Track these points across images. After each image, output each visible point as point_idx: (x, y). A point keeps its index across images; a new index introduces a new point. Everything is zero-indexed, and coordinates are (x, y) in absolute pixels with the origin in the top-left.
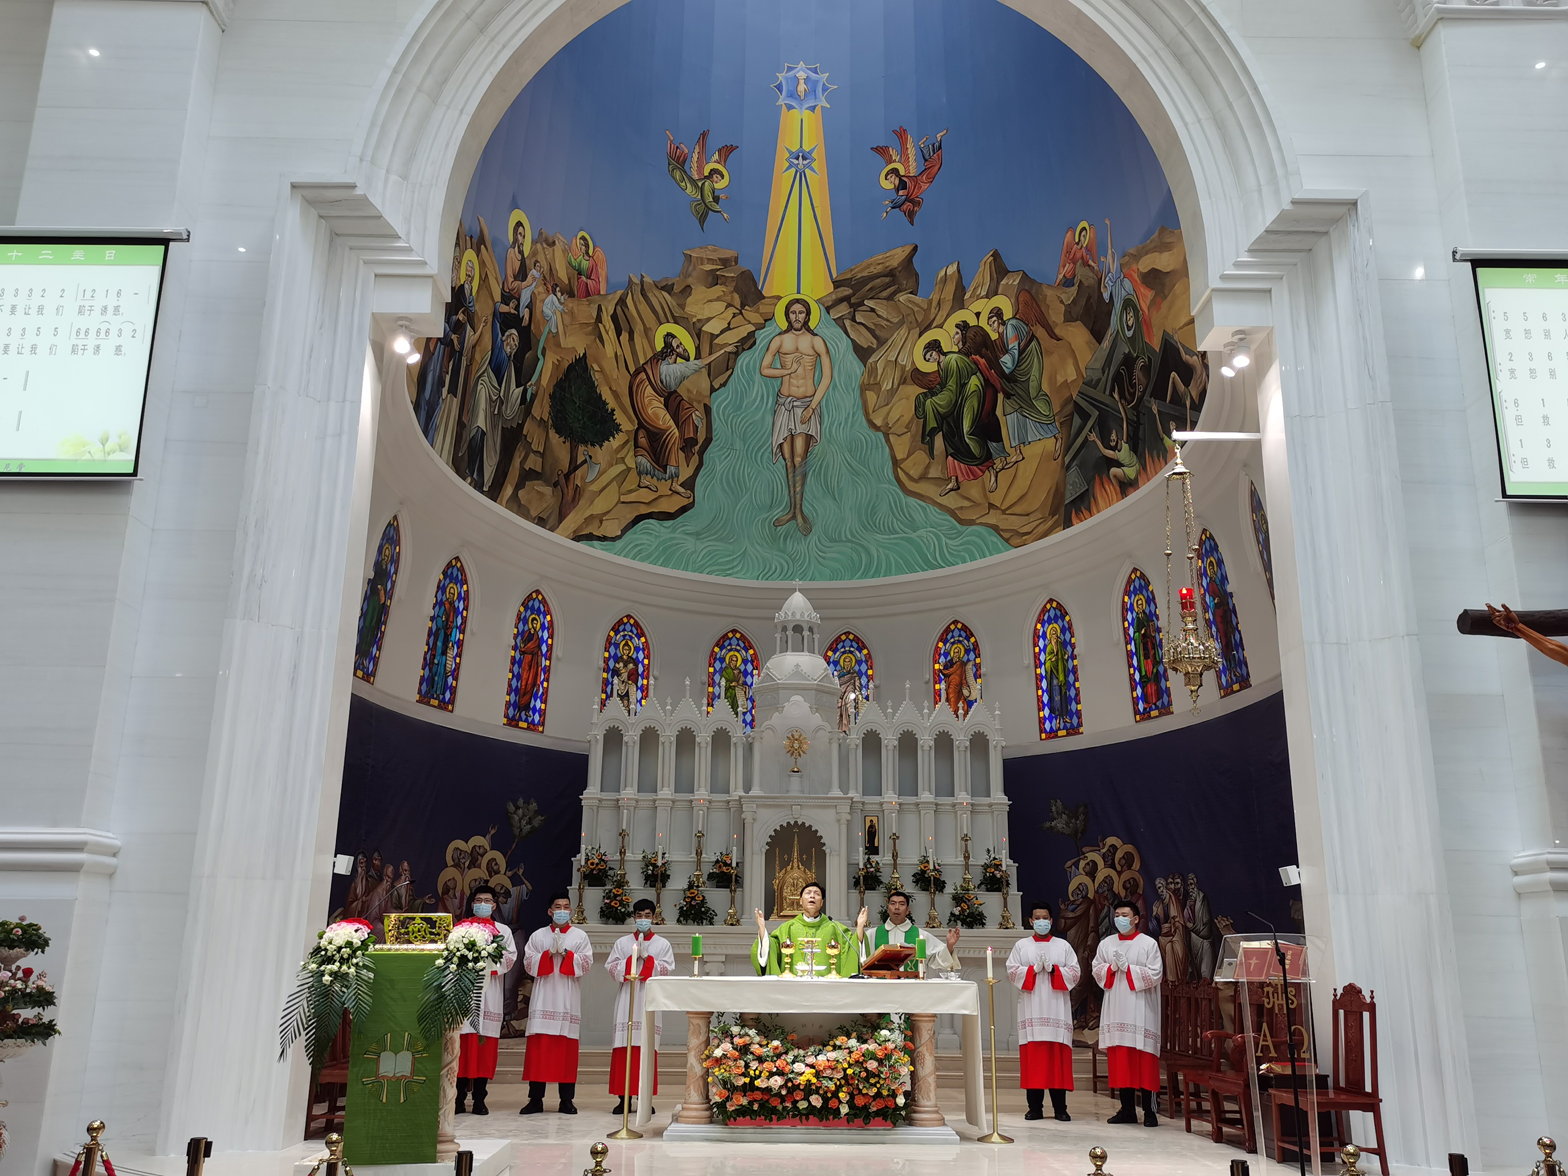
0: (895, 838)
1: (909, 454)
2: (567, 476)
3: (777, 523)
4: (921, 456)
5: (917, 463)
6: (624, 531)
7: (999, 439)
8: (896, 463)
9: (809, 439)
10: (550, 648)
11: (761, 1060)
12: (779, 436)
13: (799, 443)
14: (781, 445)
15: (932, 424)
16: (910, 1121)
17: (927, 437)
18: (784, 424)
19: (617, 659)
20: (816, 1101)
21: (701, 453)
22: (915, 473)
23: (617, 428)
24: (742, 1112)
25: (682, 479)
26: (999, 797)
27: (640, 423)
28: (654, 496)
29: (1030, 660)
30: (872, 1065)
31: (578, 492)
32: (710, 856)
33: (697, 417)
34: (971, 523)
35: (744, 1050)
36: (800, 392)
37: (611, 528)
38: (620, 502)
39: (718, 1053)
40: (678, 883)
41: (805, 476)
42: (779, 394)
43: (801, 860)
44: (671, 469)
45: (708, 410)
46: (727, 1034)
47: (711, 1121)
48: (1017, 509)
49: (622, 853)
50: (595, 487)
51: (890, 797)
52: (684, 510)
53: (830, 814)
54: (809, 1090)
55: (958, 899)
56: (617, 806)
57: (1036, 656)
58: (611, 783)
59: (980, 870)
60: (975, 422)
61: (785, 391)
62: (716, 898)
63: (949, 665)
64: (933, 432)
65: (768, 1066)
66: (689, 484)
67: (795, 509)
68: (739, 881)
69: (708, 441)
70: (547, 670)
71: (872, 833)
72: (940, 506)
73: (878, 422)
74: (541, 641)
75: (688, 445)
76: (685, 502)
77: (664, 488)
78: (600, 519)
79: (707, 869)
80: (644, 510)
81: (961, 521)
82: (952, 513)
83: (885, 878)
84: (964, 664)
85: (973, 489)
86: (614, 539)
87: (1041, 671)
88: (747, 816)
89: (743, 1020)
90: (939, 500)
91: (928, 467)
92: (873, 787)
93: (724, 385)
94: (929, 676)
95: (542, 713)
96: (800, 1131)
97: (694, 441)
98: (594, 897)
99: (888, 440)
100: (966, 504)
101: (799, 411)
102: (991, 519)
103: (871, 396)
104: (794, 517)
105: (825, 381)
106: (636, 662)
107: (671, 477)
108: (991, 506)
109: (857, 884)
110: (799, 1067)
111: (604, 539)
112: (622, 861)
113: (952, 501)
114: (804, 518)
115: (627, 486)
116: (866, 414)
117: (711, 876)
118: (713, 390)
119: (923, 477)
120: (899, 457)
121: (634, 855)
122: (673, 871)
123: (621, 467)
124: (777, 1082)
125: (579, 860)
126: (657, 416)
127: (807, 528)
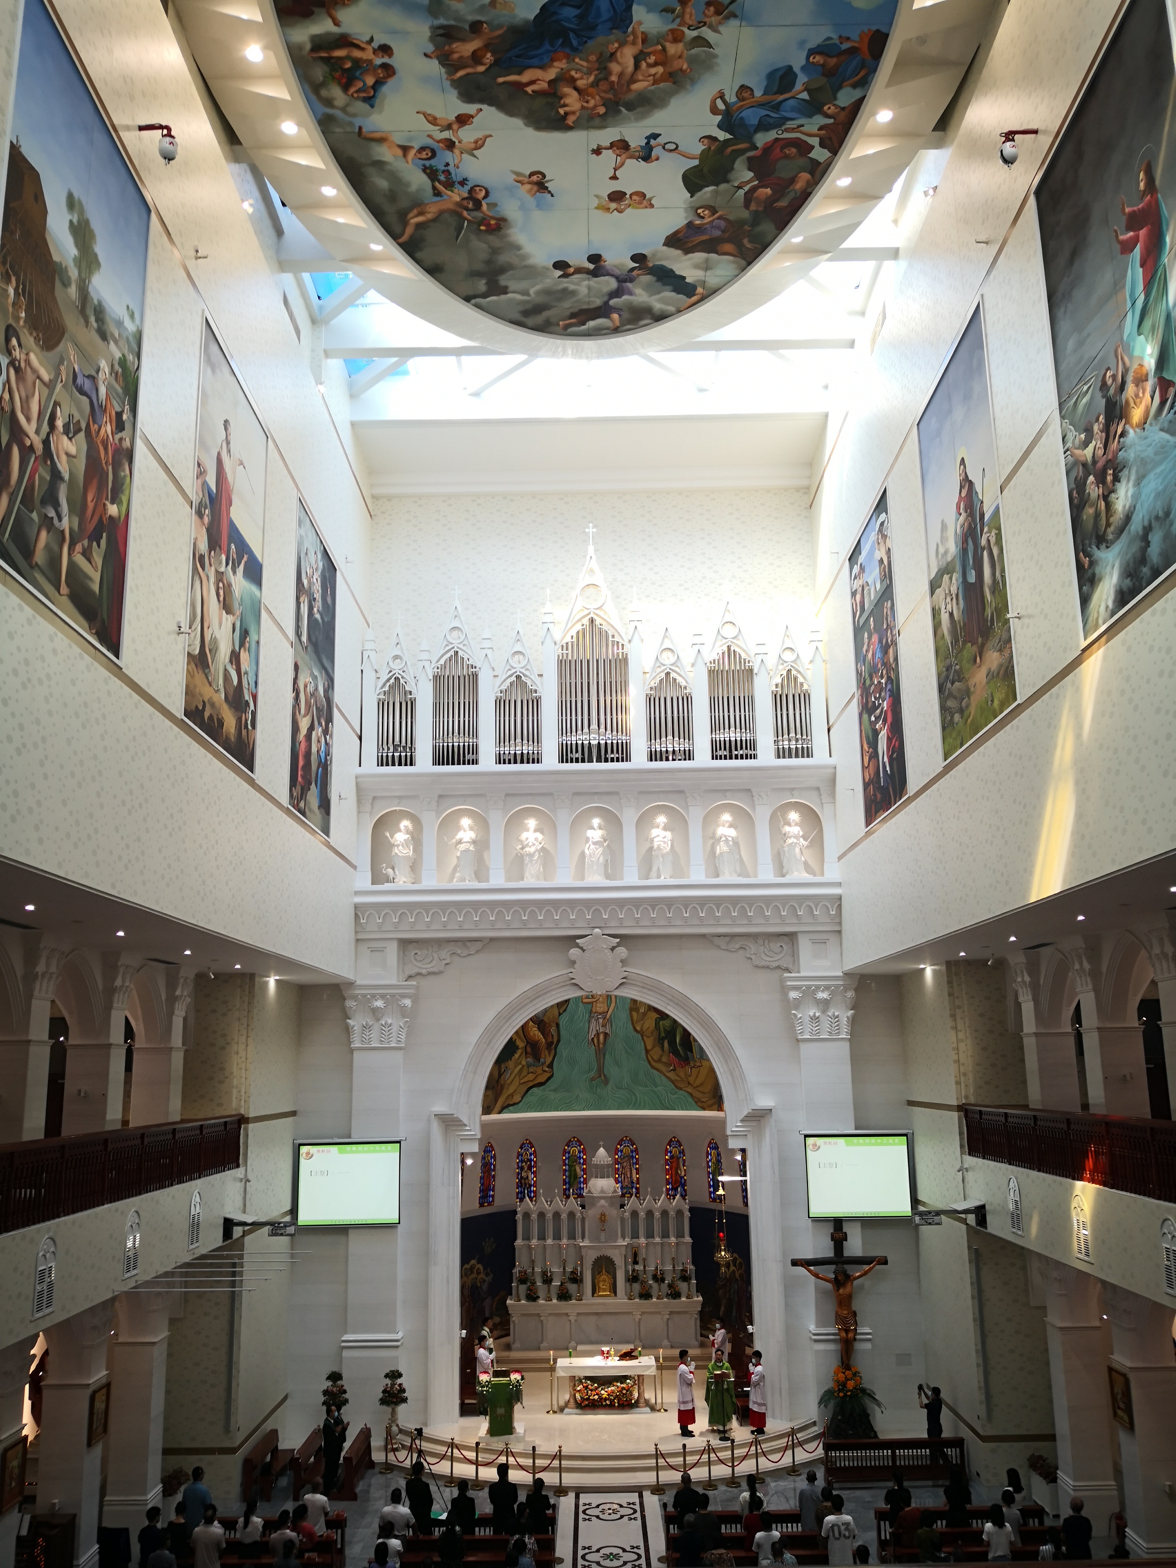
0: (644, 1260)
1: (653, 1047)
2: (498, 1082)
3: (593, 1079)
4: (658, 1050)
5: (656, 1053)
6: (522, 1098)
7: (692, 1051)
8: (647, 1051)
9: (606, 1035)
10: (495, 1166)
11: (592, 1390)
12: (592, 1035)
13: (602, 1037)
14: (593, 1039)
15: (663, 1035)
16: (638, 1407)
17: (661, 1041)
18: (594, 1027)
19: (522, 1161)
20: (608, 1403)
21: (556, 1048)
22: (655, 1057)
23: (517, 1048)
24: (587, 1406)
25: (547, 1063)
26: (688, 1239)
27: (528, 1042)
28: (534, 1076)
29: (705, 1164)
30: (624, 1392)
31: (502, 1087)
32: (569, 1269)
33: (553, 1030)
34: (681, 1089)
35: (586, 1387)
36: (601, 1010)
37: (517, 1098)
38: (520, 1084)
39: (579, 1388)
40: (556, 1283)
41: (604, 1055)
42: (591, 1012)
43: (606, 1271)
44: (542, 1060)
45: (558, 1025)
46: (581, 1383)
47: (577, 1408)
48: (699, 1089)
49: (533, 1269)
50: (508, 1082)
51: (642, 1240)
52: (549, 1079)
53: (617, 1252)
54: (606, 1399)
55: (670, 1286)
56: (529, 1247)
57: (708, 1162)
58: (527, 1237)
59: (679, 1272)
60: (681, 1039)
61: (594, 1010)
62: (572, 1288)
63: (672, 1157)
64: (663, 1039)
65: (594, 1393)
66: (551, 1066)
67: (600, 1071)
68: (581, 1281)
69: (559, 1041)
70: (494, 1176)
71: (635, 1255)
72: (667, 1077)
73: (638, 1028)
74: (491, 1164)
75: (549, 1045)
76: (549, 1075)
77: (539, 1071)
78: (512, 1095)
79: (568, 1275)
80: (531, 1084)
81: (676, 1086)
82: (673, 1082)
83: (641, 1278)
84: (678, 1159)
85: (681, 1073)
86: (518, 1103)
87: (710, 1170)
88: (583, 1253)
89: (587, 1378)
90: (668, 1074)
91: (661, 1056)
92: (635, 1235)
93: (565, 1011)
94: (663, 1162)
95: (493, 1196)
96: (604, 1411)
97: (552, 1043)
98: (523, 1288)
99: (643, 1039)
100: (678, 1079)
101: (601, 1021)
102: (689, 1089)
103: (635, 1014)
104: (600, 1076)
105: (613, 1005)
106: (531, 1160)
107: (543, 1064)
108: (689, 1083)
109: (629, 1280)
110: (603, 1392)
111: (514, 1104)
112: (533, 1273)
113: (672, 1075)
114: (605, 1076)
115: (522, 1075)
116: (633, 1024)
117: (570, 1279)
118: (560, 1014)
119: (659, 1061)
120: (649, 1048)
121: (538, 1270)
122: (555, 1278)
123: (520, 1066)
124: (596, 1397)
125: (516, 1271)
126: (534, 1035)
127: (606, 1082)
